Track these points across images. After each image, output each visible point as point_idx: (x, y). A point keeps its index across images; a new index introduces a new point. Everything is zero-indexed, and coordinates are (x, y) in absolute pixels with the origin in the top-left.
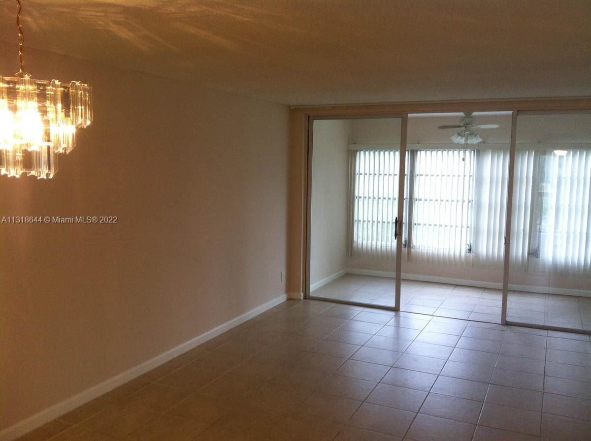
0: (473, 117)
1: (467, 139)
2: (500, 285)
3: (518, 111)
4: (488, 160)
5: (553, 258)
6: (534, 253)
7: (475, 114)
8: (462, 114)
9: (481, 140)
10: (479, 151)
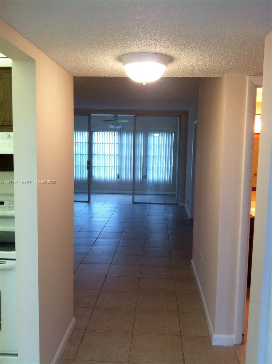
0: (118, 117)
1: (115, 127)
2: (132, 192)
3: (136, 115)
4: (125, 137)
5: (152, 179)
6: (145, 177)
7: (119, 115)
8: (113, 115)
9: (122, 127)
10: (121, 132)
